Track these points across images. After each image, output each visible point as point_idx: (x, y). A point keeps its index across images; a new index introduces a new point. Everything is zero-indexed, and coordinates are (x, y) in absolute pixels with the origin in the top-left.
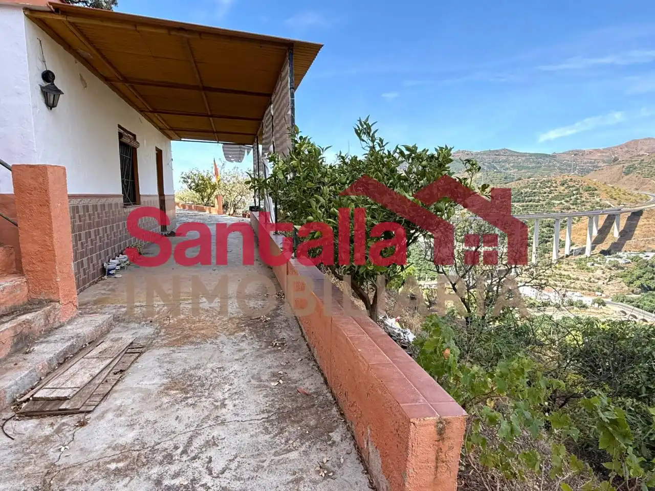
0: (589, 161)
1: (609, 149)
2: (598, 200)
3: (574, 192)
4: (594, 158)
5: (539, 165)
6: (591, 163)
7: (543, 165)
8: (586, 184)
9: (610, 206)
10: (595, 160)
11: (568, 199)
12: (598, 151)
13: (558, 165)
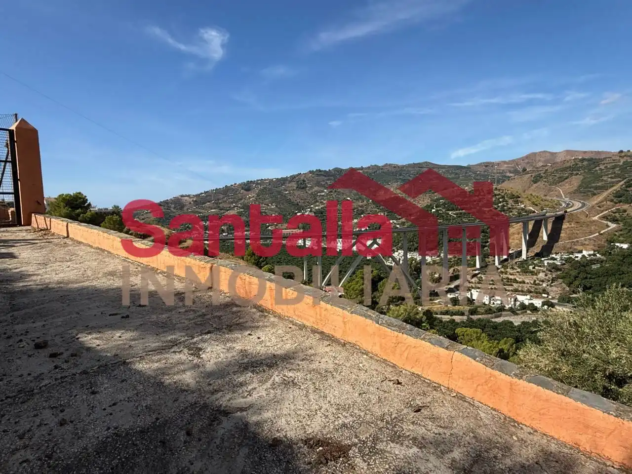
0: (498, 171)
1: (513, 161)
2: (523, 206)
3: (501, 200)
4: (502, 169)
5: (457, 176)
6: (499, 173)
7: (461, 175)
8: (509, 192)
9: (534, 212)
10: (503, 170)
11: (496, 206)
12: (505, 162)
13: (473, 175)
